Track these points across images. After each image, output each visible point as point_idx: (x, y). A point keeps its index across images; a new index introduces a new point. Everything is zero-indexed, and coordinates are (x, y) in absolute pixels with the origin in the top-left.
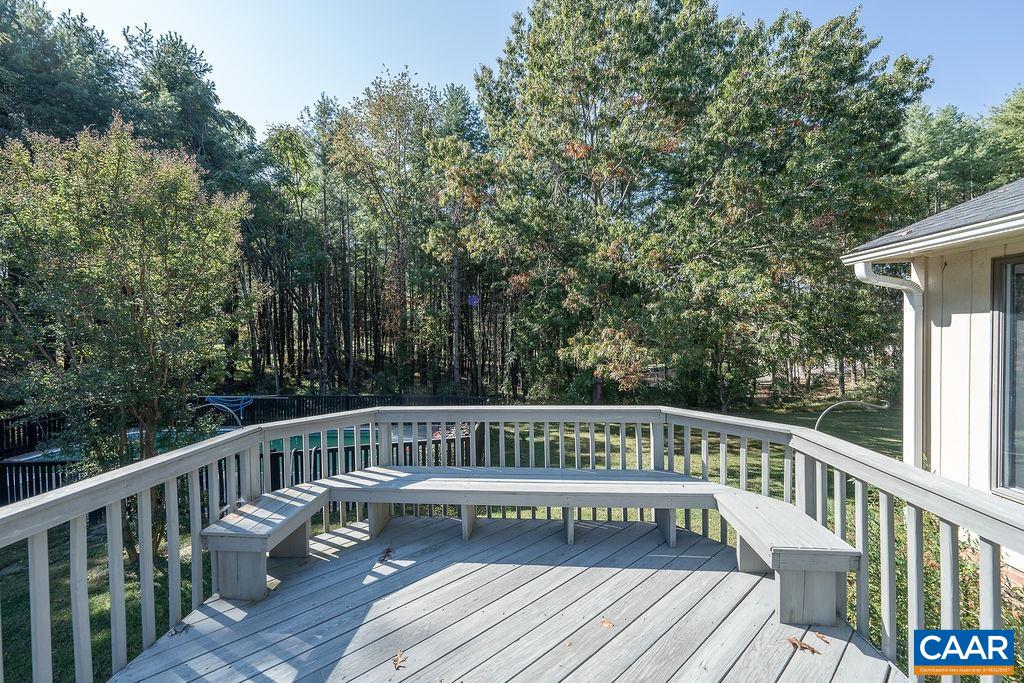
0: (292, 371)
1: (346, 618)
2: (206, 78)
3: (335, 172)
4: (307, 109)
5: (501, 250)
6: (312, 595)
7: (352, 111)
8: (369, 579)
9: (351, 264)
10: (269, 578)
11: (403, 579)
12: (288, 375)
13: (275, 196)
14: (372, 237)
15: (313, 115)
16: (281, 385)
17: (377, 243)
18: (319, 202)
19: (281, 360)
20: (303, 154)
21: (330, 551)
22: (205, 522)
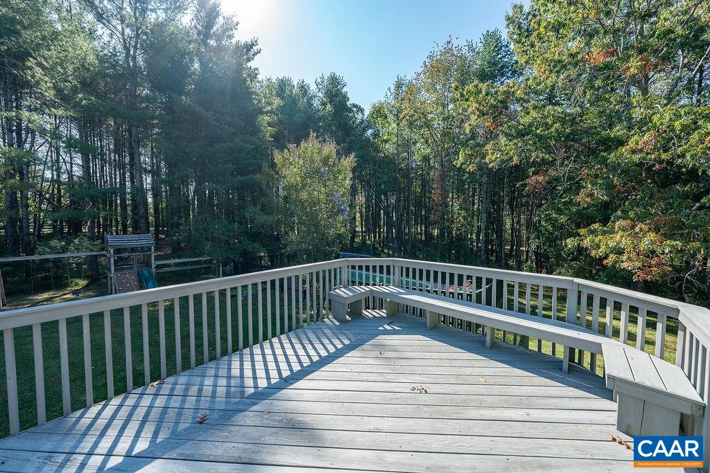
0: (379, 243)
1: (369, 336)
2: (344, 90)
3: (404, 122)
4: (389, 89)
5: (515, 158)
6: (360, 326)
7: (414, 81)
8: (381, 328)
9: (413, 177)
10: (347, 316)
11: (394, 332)
12: (378, 245)
13: (374, 144)
14: (426, 159)
15: (392, 91)
16: (374, 251)
17: (429, 162)
18: (394, 143)
19: (375, 237)
20: (386, 117)
21: (370, 316)
22: (330, 290)
